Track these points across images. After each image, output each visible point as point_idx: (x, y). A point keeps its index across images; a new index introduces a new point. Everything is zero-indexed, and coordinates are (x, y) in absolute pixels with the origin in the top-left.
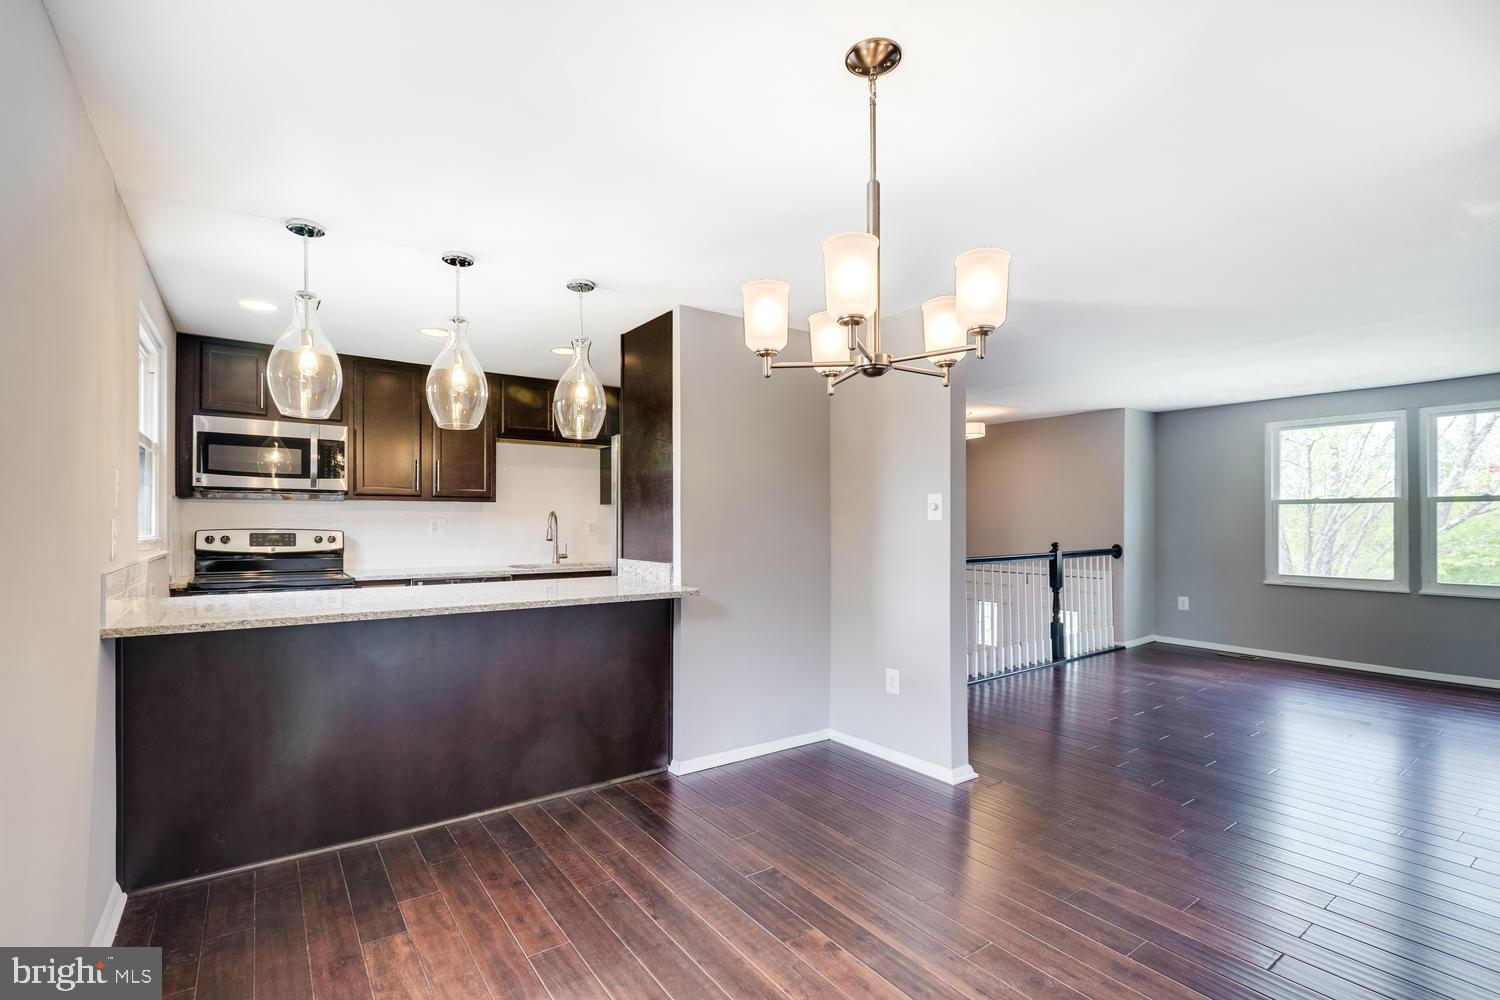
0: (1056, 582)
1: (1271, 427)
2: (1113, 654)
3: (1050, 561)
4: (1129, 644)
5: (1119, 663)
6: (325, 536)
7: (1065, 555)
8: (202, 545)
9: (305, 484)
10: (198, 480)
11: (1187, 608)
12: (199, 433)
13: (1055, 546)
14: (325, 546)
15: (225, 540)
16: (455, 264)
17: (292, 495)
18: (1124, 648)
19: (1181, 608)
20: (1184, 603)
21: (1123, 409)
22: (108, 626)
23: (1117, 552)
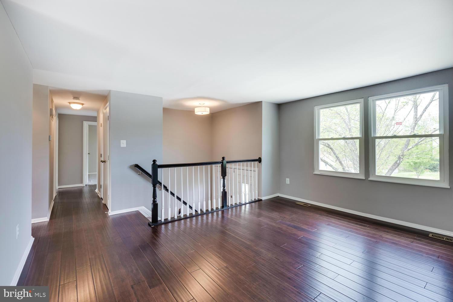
0: (224, 174)
1: (316, 108)
2: (257, 203)
3: (221, 165)
4: (264, 198)
5: (260, 207)
7: (228, 162)
11: (289, 183)
13: (223, 158)
18: (261, 200)
19: (287, 183)
20: (288, 181)
21: (261, 102)
23: (260, 160)
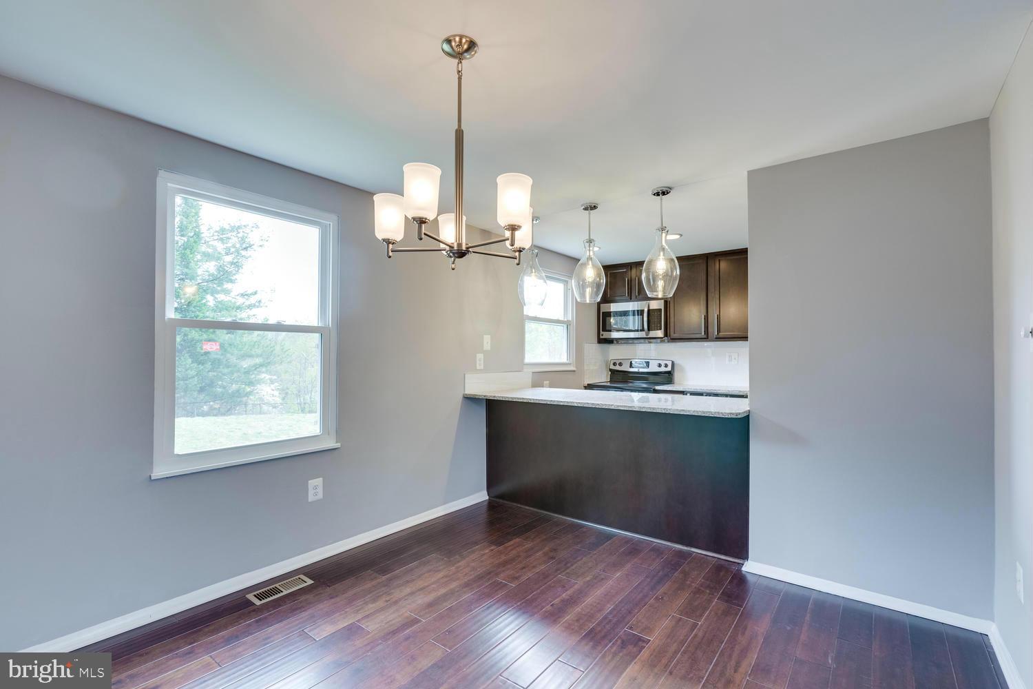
6: (663, 363)
8: (612, 367)
9: (643, 334)
10: (602, 335)
12: (603, 313)
14: (663, 369)
15: (620, 364)
16: (587, 210)
17: (652, 340)
22: (466, 393)
